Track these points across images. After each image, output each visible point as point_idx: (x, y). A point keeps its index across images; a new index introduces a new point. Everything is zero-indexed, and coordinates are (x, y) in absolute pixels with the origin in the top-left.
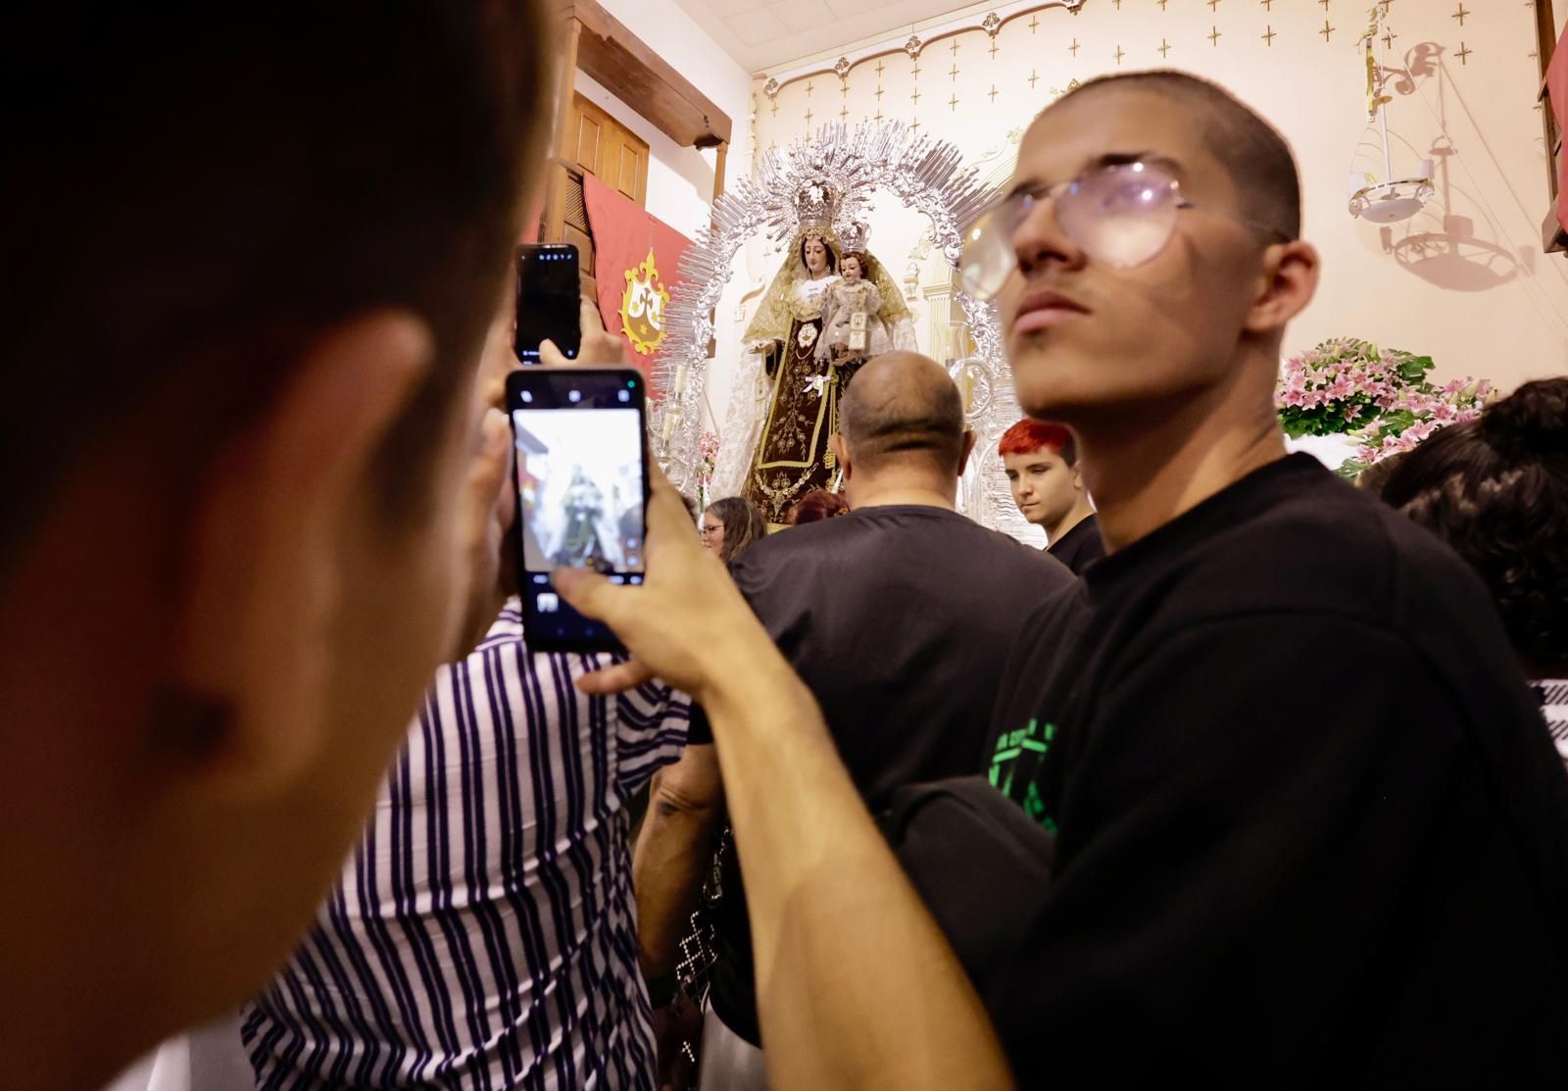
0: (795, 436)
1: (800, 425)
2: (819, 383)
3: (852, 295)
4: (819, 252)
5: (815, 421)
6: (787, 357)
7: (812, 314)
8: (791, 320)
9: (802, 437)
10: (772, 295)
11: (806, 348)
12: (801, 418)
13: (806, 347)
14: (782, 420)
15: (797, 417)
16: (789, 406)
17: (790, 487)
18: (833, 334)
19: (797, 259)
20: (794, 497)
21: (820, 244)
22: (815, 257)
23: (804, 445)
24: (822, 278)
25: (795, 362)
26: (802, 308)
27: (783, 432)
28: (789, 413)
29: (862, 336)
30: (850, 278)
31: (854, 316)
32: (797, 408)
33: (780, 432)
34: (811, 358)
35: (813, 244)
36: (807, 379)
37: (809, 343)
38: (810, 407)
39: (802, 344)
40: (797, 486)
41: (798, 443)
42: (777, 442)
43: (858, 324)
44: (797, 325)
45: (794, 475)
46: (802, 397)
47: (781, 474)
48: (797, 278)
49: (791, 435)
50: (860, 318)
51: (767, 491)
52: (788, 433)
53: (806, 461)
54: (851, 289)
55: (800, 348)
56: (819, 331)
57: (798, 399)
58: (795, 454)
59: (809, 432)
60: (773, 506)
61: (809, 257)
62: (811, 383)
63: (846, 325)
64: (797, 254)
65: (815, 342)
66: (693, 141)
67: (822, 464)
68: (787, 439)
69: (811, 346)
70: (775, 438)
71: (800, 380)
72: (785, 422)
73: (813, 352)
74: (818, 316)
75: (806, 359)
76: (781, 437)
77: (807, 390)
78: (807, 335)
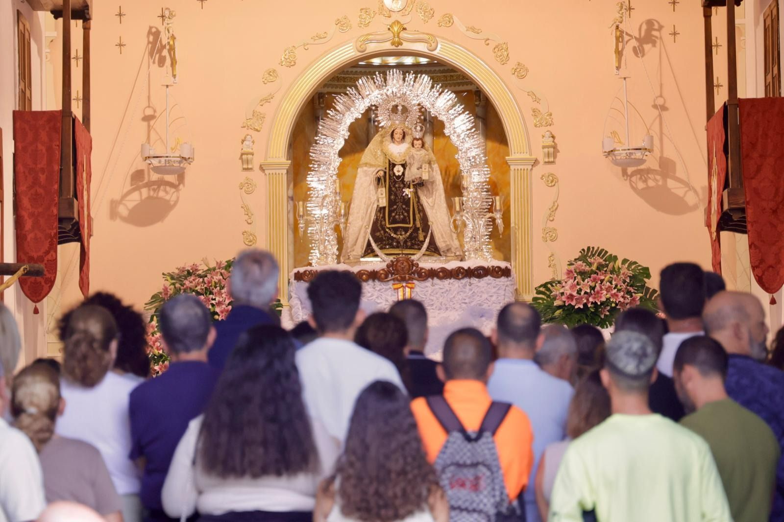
0: (403, 214)
1: (404, 209)
2: (408, 192)
3: (419, 156)
4: (401, 134)
5: (410, 208)
6: (390, 179)
7: (401, 161)
8: (387, 161)
9: (406, 214)
12: (404, 206)
13: (399, 176)
14: (395, 207)
15: (402, 206)
16: (397, 201)
17: (405, 234)
18: (413, 172)
20: (408, 238)
22: (398, 136)
23: (407, 218)
25: (395, 182)
26: (395, 158)
27: (397, 212)
28: (398, 204)
29: (427, 174)
30: (419, 149)
31: (423, 166)
32: (401, 202)
33: (395, 212)
34: (403, 181)
35: (399, 131)
36: (403, 190)
37: (400, 174)
38: (406, 201)
39: (397, 174)
40: (408, 234)
41: (405, 217)
42: (394, 216)
43: (425, 169)
45: (406, 230)
47: (400, 229)
49: (401, 213)
50: (426, 167)
51: (395, 236)
52: (400, 213)
53: (410, 224)
54: (418, 153)
55: (396, 176)
56: (405, 169)
57: (401, 198)
58: (404, 221)
59: (408, 212)
61: (396, 136)
62: (405, 191)
63: (421, 169)
65: (403, 174)
67: (416, 226)
68: (399, 215)
69: (401, 176)
70: (393, 214)
71: (399, 190)
72: (397, 208)
73: (403, 178)
74: (404, 162)
75: (400, 181)
76: (396, 214)
77: (404, 195)
78: (398, 171)
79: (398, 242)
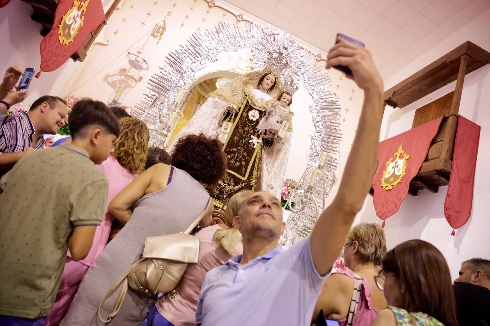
0: (240, 161)
1: (244, 157)
2: (255, 141)
3: (282, 111)
4: (272, 82)
5: (251, 160)
6: (240, 119)
7: (260, 107)
8: (245, 102)
9: (244, 163)
10: (235, 84)
11: (251, 122)
12: (245, 154)
13: (252, 120)
14: (235, 150)
15: (243, 153)
16: (240, 144)
17: (234, 186)
18: (274, 124)
19: (257, 77)
20: (235, 192)
21: (274, 79)
22: (268, 82)
23: (244, 168)
24: (264, 93)
25: (245, 125)
26: (256, 102)
27: (234, 156)
28: (240, 148)
29: (285, 133)
30: (285, 104)
31: (284, 122)
32: (243, 148)
33: (233, 155)
34: (254, 128)
35: (271, 77)
36: (252, 136)
37: (254, 119)
38: (250, 150)
40: (238, 188)
41: (241, 166)
42: (229, 159)
43: (285, 126)
45: (237, 181)
46: (247, 144)
47: (231, 177)
48: (250, 85)
49: (238, 160)
50: (286, 124)
51: (220, 182)
52: (237, 158)
53: (244, 176)
55: (248, 119)
56: (261, 117)
57: (245, 144)
58: (239, 170)
59: (247, 163)
60: (223, 192)
61: (265, 81)
62: (252, 139)
64: (260, 76)
65: (258, 121)
67: (249, 182)
68: (236, 161)
69: (255, 122)
70: (229, 157)
71: (247, 134)
72: (236, 152)
73: (256, 125)
74: (263, 110)
75: (252, 126)
76: (232, 158)
77: (250, 141)
78: (253, 115)
79: (221, 192)
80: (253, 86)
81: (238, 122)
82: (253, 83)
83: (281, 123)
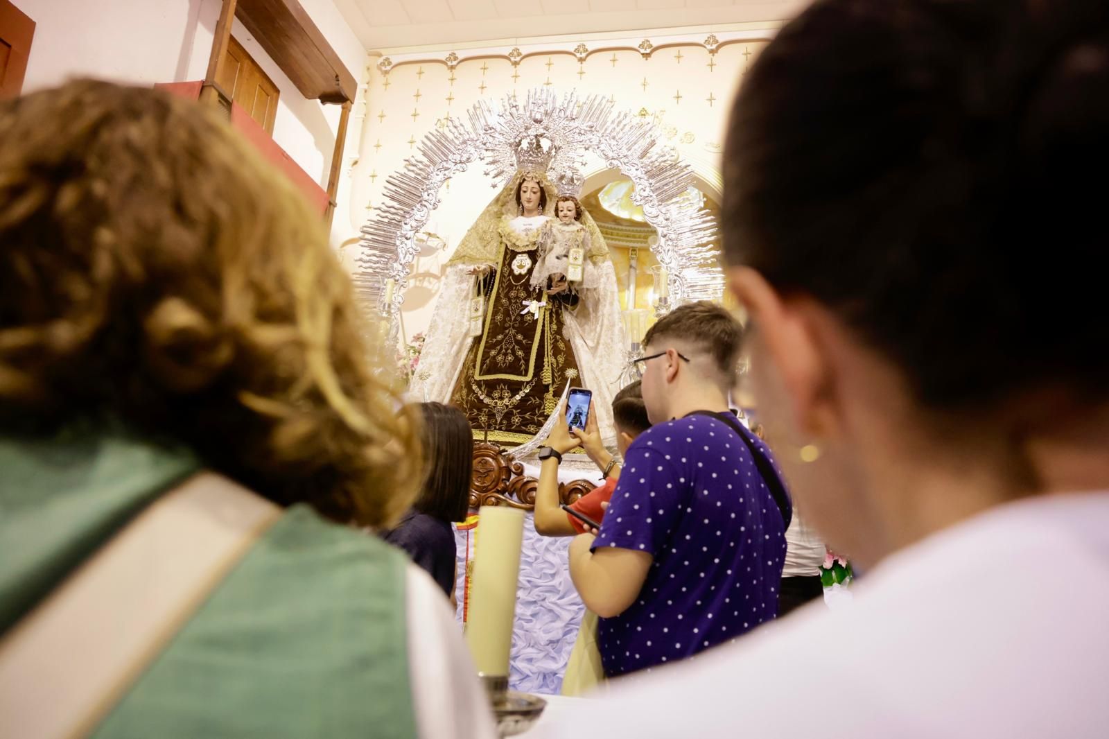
0: (513, 353)
1: (518, 342)
2: (534, 308)
3: (567, 234)
4: (534, 193)
5: (533, 341)
6: (501, 282)
7: (527, 246)
8: (503, 249)
9: (520, 353)
10: (481, 225)
11: (521, 276)
12: (519, 337)
13: (520, 274)
14: (500, 337)
15: (514, 336)
16: (507, 325)
17: (511, 398)
18: (550, 265)
19: (511, 197)
20: (516, 407)
21: (537, 186)
22: (529, 197)
23: (522, 361)
24: (533, 216)
25: (510, 287)
26: (517, 240)
27: (501, 349)
28: (507, 331)
29: (579, 270)
30: (567, 219)
31: (572, 252)
32: (514, 328)
33: (499, 347)
34: (527, 285)
35: (530, 185)
36: (524, 303)
37: (524, 271)
38: (527, 327)
39: (517, 271)
40: (518, 397)
41: (517, 359)
42: (494, 357)
43: (576, 259)
44: (511, 255)
45: (514, 388)
46: (519, 318)
47: (502, 386)
48: (507, 214)
49: (509, 351)
50: (577, 253)
51: (487, 400)
52: (507, 350)
53: (526, 375)
54: (566, 228)
55: (514, 276)
56: (534, 262)
57: (515, 320)
58: (514, 368)
59: (527, 350)
60: (494, 415)
61: (524, 197)
62: (527, 306)
63: (565, 259)
64: (512, 192)
65: (530, 271)
66: (318, 95)
67: (540, 380)
68: (506, 355)
69: (526, 274)
70: (493, 353)
71: (516, 303)
72: (503, 339)
73: (528, 280)
74: (534, 248)
75: (521, 285)
76: (499, 353)
77: (524, 312)
78: (521, 264)
79: (491, 415)
80: (512, 214)
81: (499, 289)
82: (509, 210)
83: (566, 256)
